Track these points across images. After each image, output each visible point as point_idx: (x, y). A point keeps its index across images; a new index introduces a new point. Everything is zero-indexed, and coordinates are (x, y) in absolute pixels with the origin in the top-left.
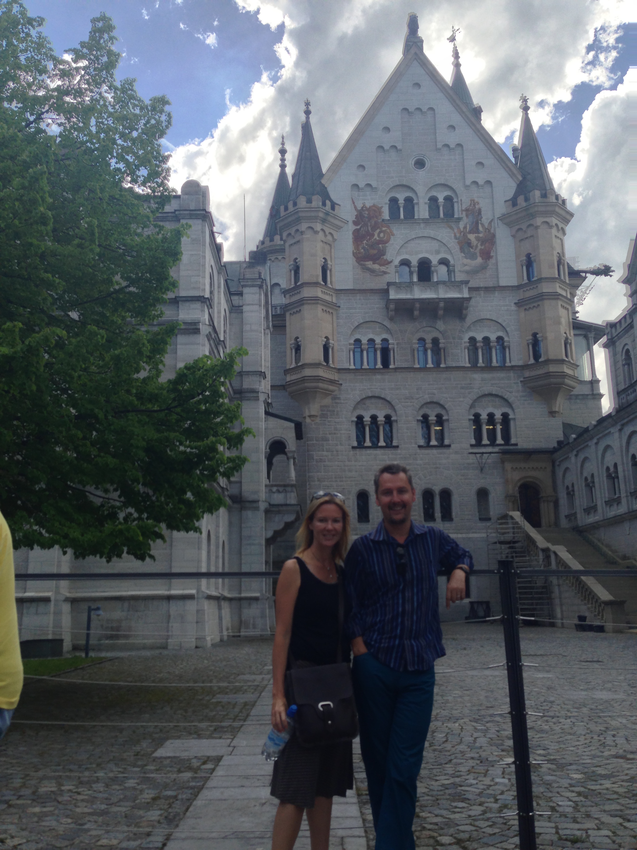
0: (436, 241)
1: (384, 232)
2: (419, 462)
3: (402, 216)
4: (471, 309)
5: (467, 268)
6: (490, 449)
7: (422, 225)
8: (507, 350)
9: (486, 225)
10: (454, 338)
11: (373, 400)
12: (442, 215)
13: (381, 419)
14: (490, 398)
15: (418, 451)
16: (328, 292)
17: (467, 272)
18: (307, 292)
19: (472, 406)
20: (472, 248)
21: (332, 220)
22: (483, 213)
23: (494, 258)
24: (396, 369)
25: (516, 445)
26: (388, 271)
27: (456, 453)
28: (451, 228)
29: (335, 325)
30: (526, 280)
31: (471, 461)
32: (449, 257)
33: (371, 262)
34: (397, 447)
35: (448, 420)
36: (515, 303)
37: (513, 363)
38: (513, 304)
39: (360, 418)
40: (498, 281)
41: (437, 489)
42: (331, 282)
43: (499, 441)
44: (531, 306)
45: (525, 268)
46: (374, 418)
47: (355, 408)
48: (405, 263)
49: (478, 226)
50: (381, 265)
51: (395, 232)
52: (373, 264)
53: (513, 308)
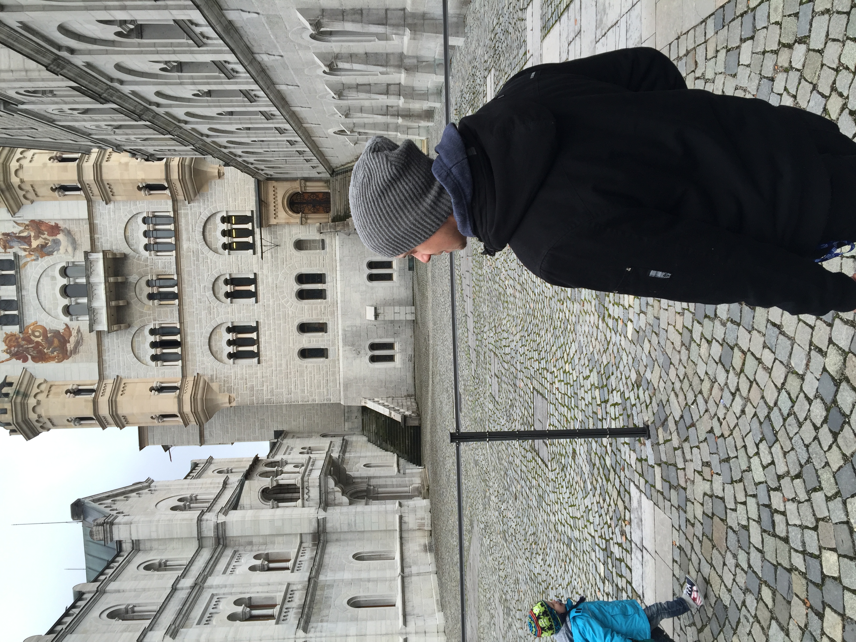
0: (41, 280)
1: (33, 332)
2: (271, 303)
3: (15, 312)
4: (114, 247)
5: (70, 249)
6: (257, 237)
7: (24, 293)
8: (156, 214)
9: (22, 228)
10: (146, 266)
11: (213, 343)
12: (12, 272)
13: (231, 336)
14: (207, 234)
15: (260, 303)
16: (103, 388)
17: (75, 249)
18: (104, 410)
19: (216, 251)
20: (47, 244)
21: (24, 386)
22: (7, 231)
23: (57, 222)
24: (181, 322)
25: (252, 212)
26: (76, 328)
27: (262, 268)
28: (25, 264)
29: (136, 380)
30: (81, 193)
31: (269, 255)
32: (59, 267)
33: (68, 345)
34: (257, 322)
35: (230, 275)
36: (107, 204)
37: (171, 209)
38: (108, 206)
39: (230, 356)
40: (83, 219)
41: (297, 287)
42: (91, 385)
43: (249, 226)
44: (109, 190)
45: (67, 193)
46: (230, 343)
47: (221, 361)
48: (67, 310)
49: (23, 237)
50: (70, 335)
51: (33, 321)
52: (69, 342)
53: (111, 206)
